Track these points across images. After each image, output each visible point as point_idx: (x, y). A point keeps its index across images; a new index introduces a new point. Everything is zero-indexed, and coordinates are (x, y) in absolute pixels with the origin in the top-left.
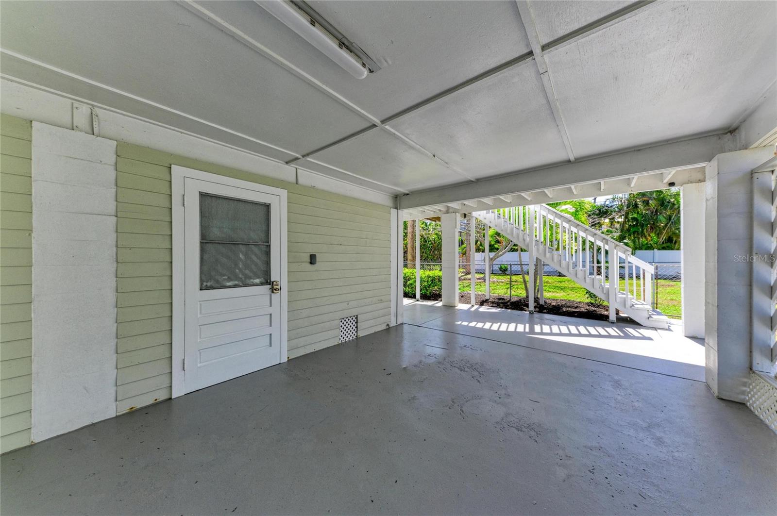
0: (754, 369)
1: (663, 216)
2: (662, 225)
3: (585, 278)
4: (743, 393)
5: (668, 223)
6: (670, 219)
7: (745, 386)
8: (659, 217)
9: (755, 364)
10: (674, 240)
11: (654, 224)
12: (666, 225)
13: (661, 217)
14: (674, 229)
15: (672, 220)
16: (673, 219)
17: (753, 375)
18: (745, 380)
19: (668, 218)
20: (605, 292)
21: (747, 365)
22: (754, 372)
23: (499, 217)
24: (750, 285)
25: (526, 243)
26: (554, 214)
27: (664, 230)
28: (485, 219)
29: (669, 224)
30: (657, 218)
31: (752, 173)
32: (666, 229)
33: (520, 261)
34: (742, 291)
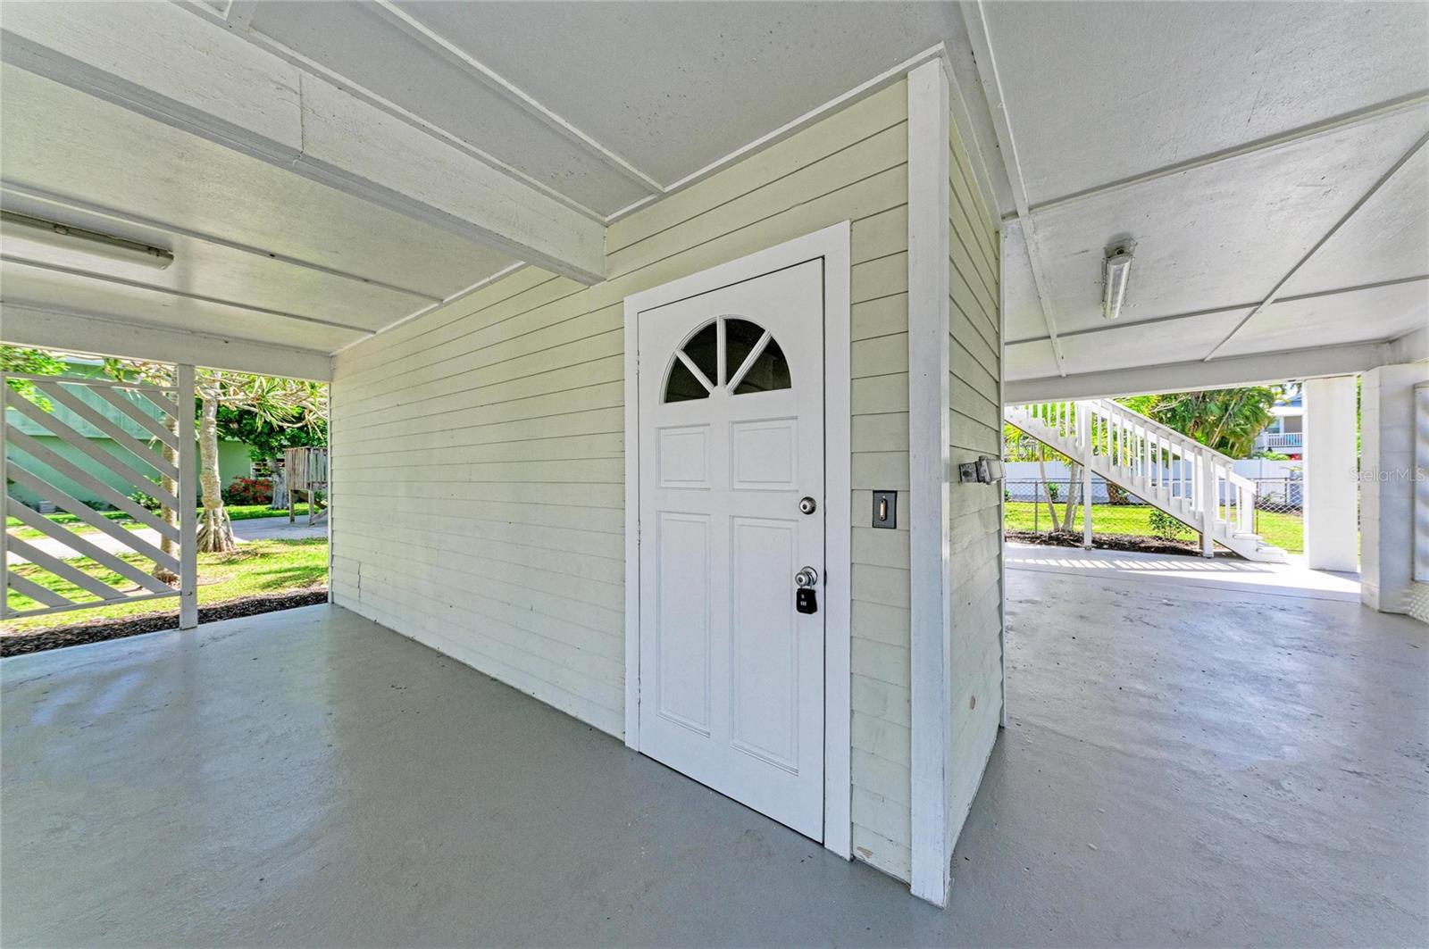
0: (1416, 579)
1: (1216, 404)
2: (1212, 418)
3: (1168, 499)
4: (1404, 604)
5: (1223, 416)
6: (1226, 410)
7: (1407, 597)
8: (1209, 405)
9: (1416, 574)
10: (1231, 442)
11: (1200, 417)
12: (1220, 419)
13: (1212, 406)
14: (1232, 425)
15: (1230, 411)
16: (1233, 408)
17: (1415, 585)
18: (1407, 591)
19: (1224, 407)
20: (1197, 518)
21: (1410, 576)
22: (1416, 582)
23: (1035, 415)
24: (1413, 498)
25: (1079, 453)
26: (1122, 413)
27: (1217, 427)
28: (1011, 417)
29: (1225, 418)
30: (1206, 407)
31: (1415, 387)
32: (1221, 425)
33: (1043, 476)
34: (1404, 503)
